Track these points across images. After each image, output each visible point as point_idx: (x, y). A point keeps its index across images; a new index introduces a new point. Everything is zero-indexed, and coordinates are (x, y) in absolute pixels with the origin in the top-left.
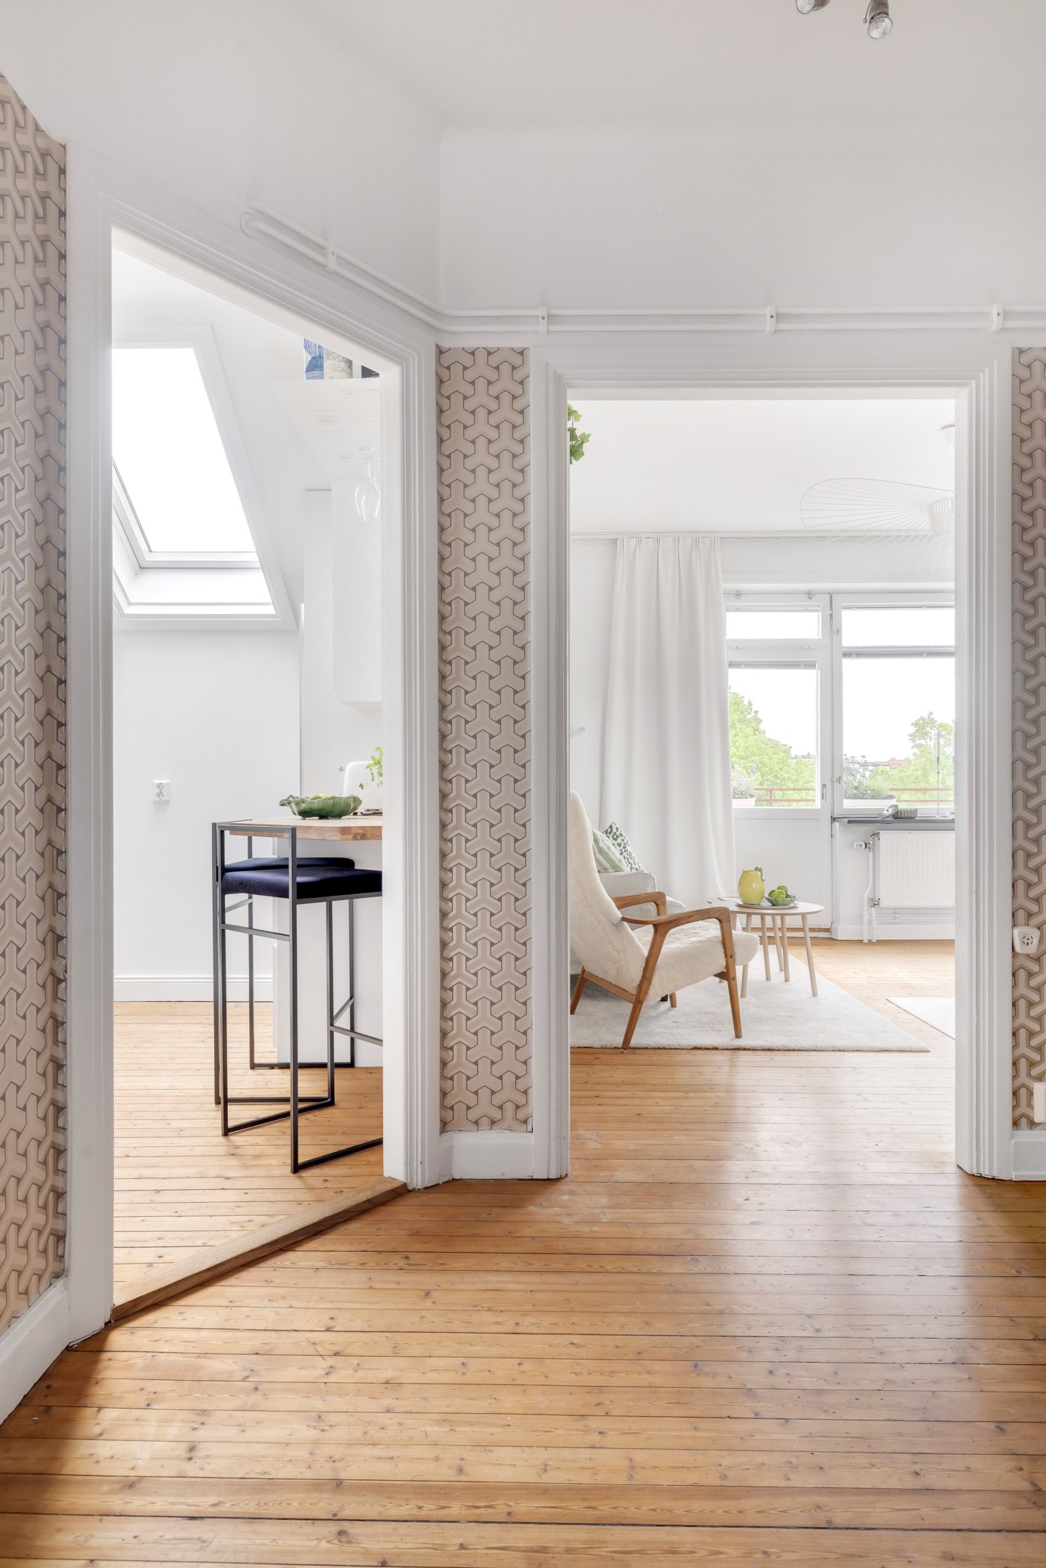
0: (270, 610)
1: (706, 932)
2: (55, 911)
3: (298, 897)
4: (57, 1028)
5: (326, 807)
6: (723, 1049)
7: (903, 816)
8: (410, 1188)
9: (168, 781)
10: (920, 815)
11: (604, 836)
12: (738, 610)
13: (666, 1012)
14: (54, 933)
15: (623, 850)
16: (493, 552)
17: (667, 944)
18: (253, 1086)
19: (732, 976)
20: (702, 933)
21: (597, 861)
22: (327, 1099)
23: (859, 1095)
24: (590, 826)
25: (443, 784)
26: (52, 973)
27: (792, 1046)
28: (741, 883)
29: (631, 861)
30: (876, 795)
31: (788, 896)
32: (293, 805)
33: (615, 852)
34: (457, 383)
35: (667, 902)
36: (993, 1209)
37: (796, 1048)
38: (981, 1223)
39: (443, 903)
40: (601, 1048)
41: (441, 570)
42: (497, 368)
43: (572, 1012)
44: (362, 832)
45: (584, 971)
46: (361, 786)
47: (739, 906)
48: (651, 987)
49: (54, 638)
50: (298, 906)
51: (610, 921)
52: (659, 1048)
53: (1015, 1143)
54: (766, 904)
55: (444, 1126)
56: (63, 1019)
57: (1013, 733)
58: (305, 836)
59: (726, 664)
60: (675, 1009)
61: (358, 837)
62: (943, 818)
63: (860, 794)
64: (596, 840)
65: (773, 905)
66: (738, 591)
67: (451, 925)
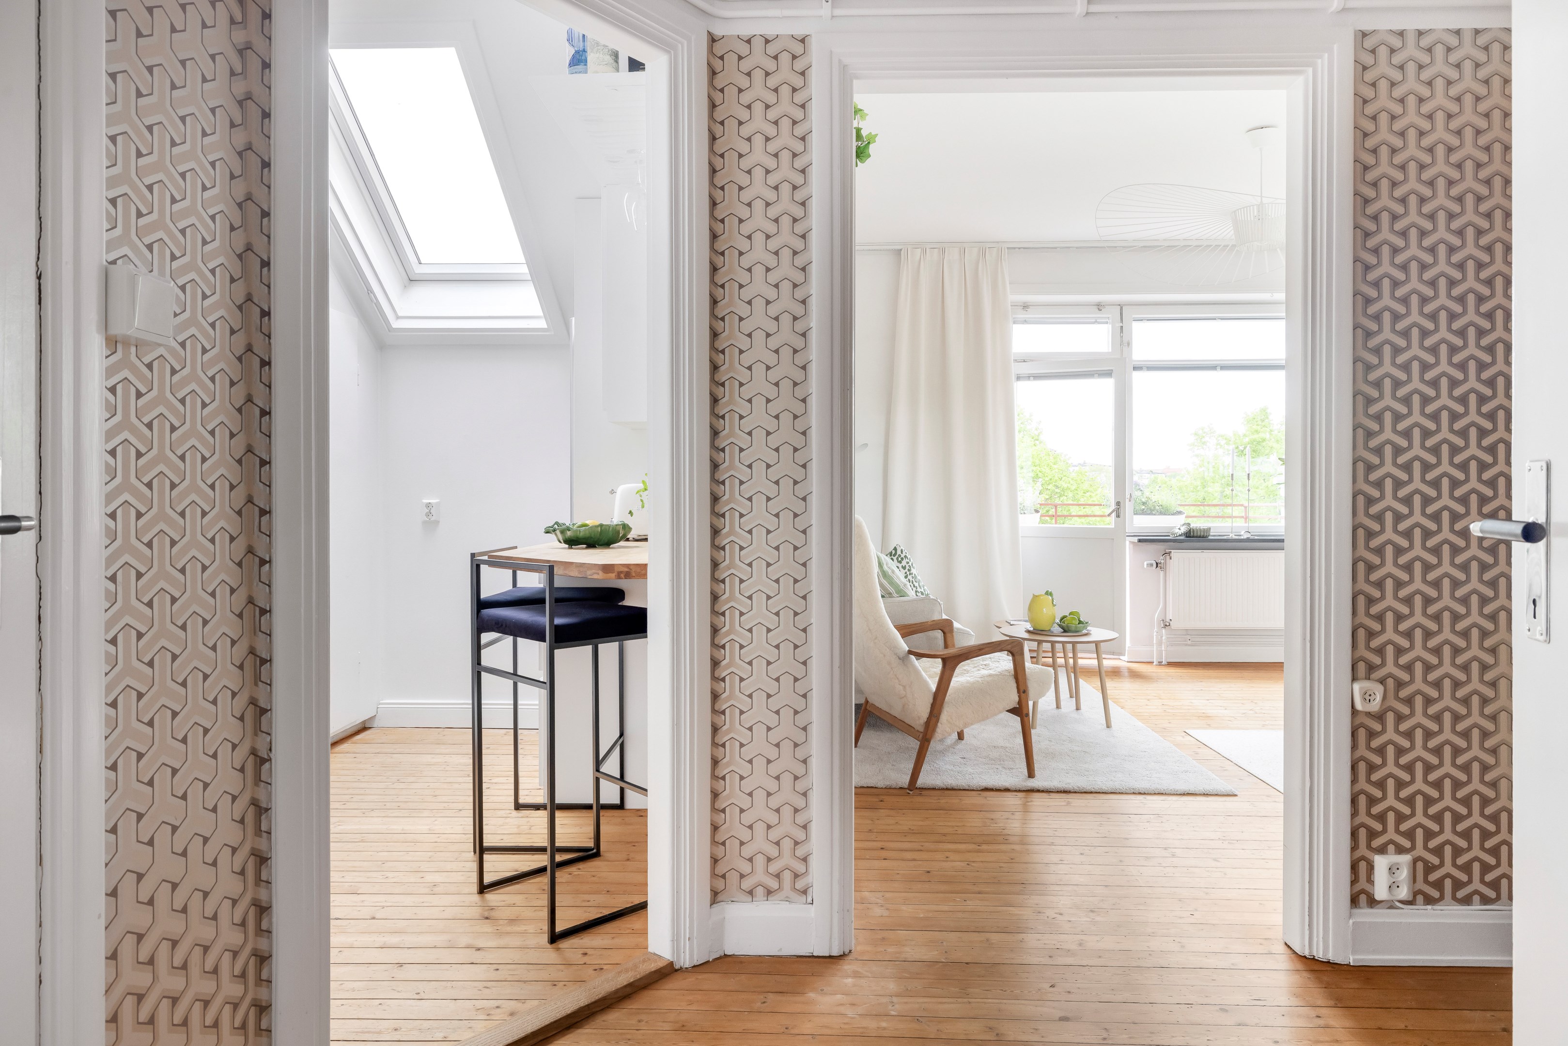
0: (542, 324)
1: (997, 664)
2: (257, 679)
3: (556, 642)
4: (260, 816)
5: (593, 536)
6: (1016, 791)
7: (1195, 535)
8: (677, 967)
9: (438, 501)
10: (1213, 533)
11: (888, 559)
12: (1025, 322)
13: (953, 746)
14: (256, 705)
15: (908, 573)
16: (771, 261)
17: (956, 677)
18: (515, 830)
19: (1025, 712)
20: (992, 665)
21: (881, 585)
22: (593, 849)
23: (1166, 849)
24: (873, 550)
25: (715, 519)
26: (254, 752)
27: (1089, 788)
28: (1030, 608)
29: (916, 584)
30: (1164, 511)
31: (1080, 622)
32: (558, 532)
33: (899, 576)
34: (730, 74)
35: (955, 630)
36: (1332, 1003)
37: (1093, 790)
38: (1321, 1022)
39: (714, 650)
40: (885, 788)
41: (712, 281)
42: (776, 58)
43: (856, 746)
44: (626, 570)
45: (867, 702)
46: (631, 513)
47: (1028, 632)
48: (939, 724)
49: (256, 362)
50: (556, 652)
51: (896, 654)
52: (947, 789)
53: (1353, 923)
54: (1057, 629)
55: (715, 896)
56: (268, 805)
57: (1354, 463)
58: (567, 572)
59: (1014, 378)
60: (963, 742)
61: (622, 575)
62: (1237, 537)
63: (1147, 509)
64: (880, 565)
65: (1065, 631)
66: (1024, 303)
67: (723, 675)
